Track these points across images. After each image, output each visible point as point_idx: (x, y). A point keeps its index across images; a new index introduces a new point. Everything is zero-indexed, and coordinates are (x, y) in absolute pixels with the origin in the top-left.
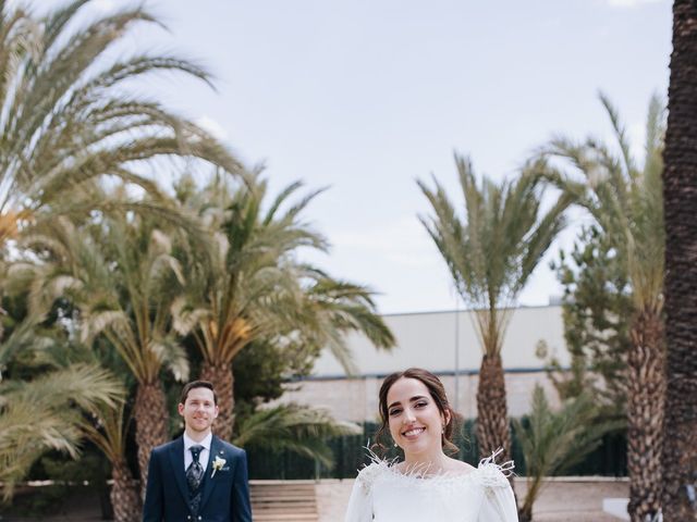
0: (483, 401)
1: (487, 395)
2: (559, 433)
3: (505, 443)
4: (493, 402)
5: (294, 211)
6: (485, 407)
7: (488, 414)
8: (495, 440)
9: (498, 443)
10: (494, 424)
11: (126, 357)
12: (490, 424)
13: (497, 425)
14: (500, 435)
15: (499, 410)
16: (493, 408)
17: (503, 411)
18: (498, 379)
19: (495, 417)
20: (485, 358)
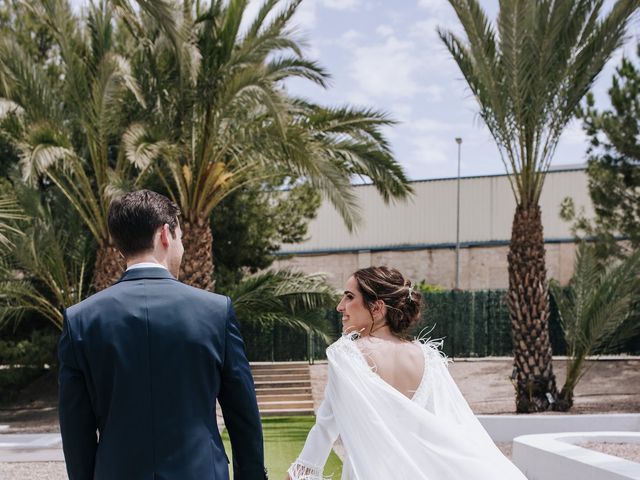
0: (517, 262)
1: (522, 255)
2: (609, 300)
3: (543, 313)
4: (530, 263)
5: (282, 20)
6: (519, 269)
7: (523, 279)
8: (531, 310)
9: (534, 313)
10: (530, 289)
11: (82, 213)
12: (526, 289)
13: (535, 291)
14: (538, 304)
15: (537, 274)
16: (529, 271)
17: (541, 273)
18: (536, 234)
19: (531, 281)
20: (520, 209)
